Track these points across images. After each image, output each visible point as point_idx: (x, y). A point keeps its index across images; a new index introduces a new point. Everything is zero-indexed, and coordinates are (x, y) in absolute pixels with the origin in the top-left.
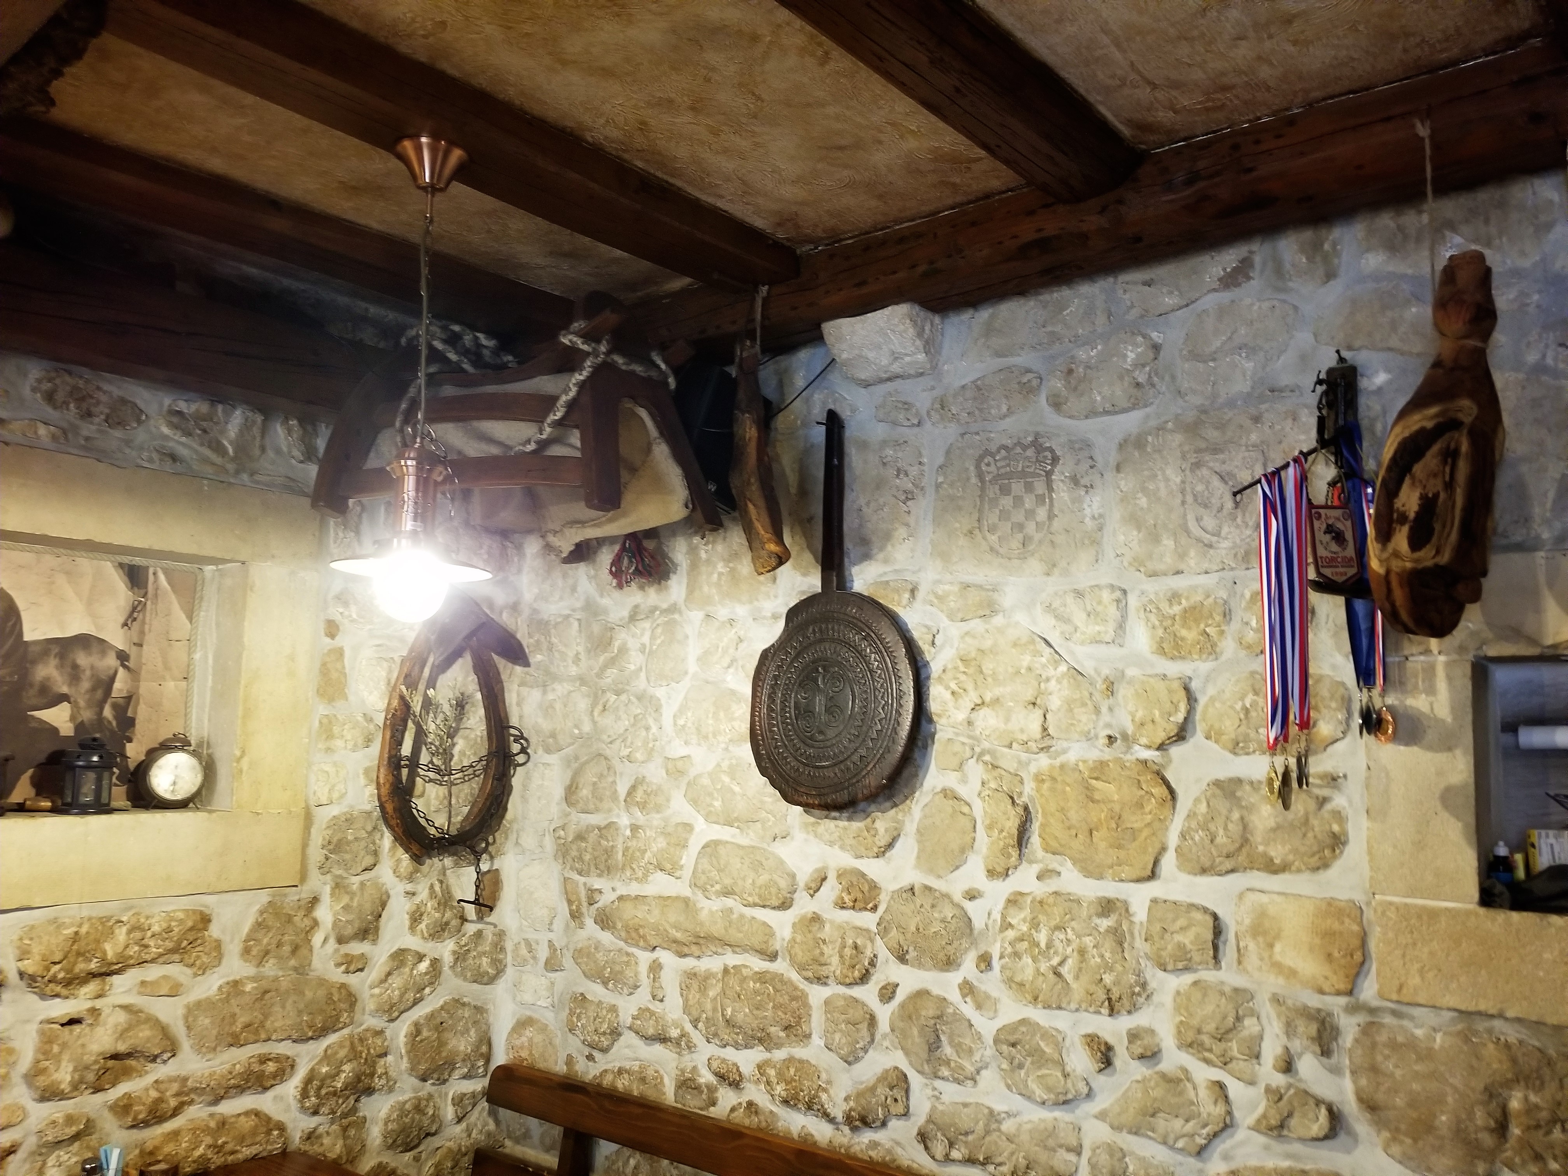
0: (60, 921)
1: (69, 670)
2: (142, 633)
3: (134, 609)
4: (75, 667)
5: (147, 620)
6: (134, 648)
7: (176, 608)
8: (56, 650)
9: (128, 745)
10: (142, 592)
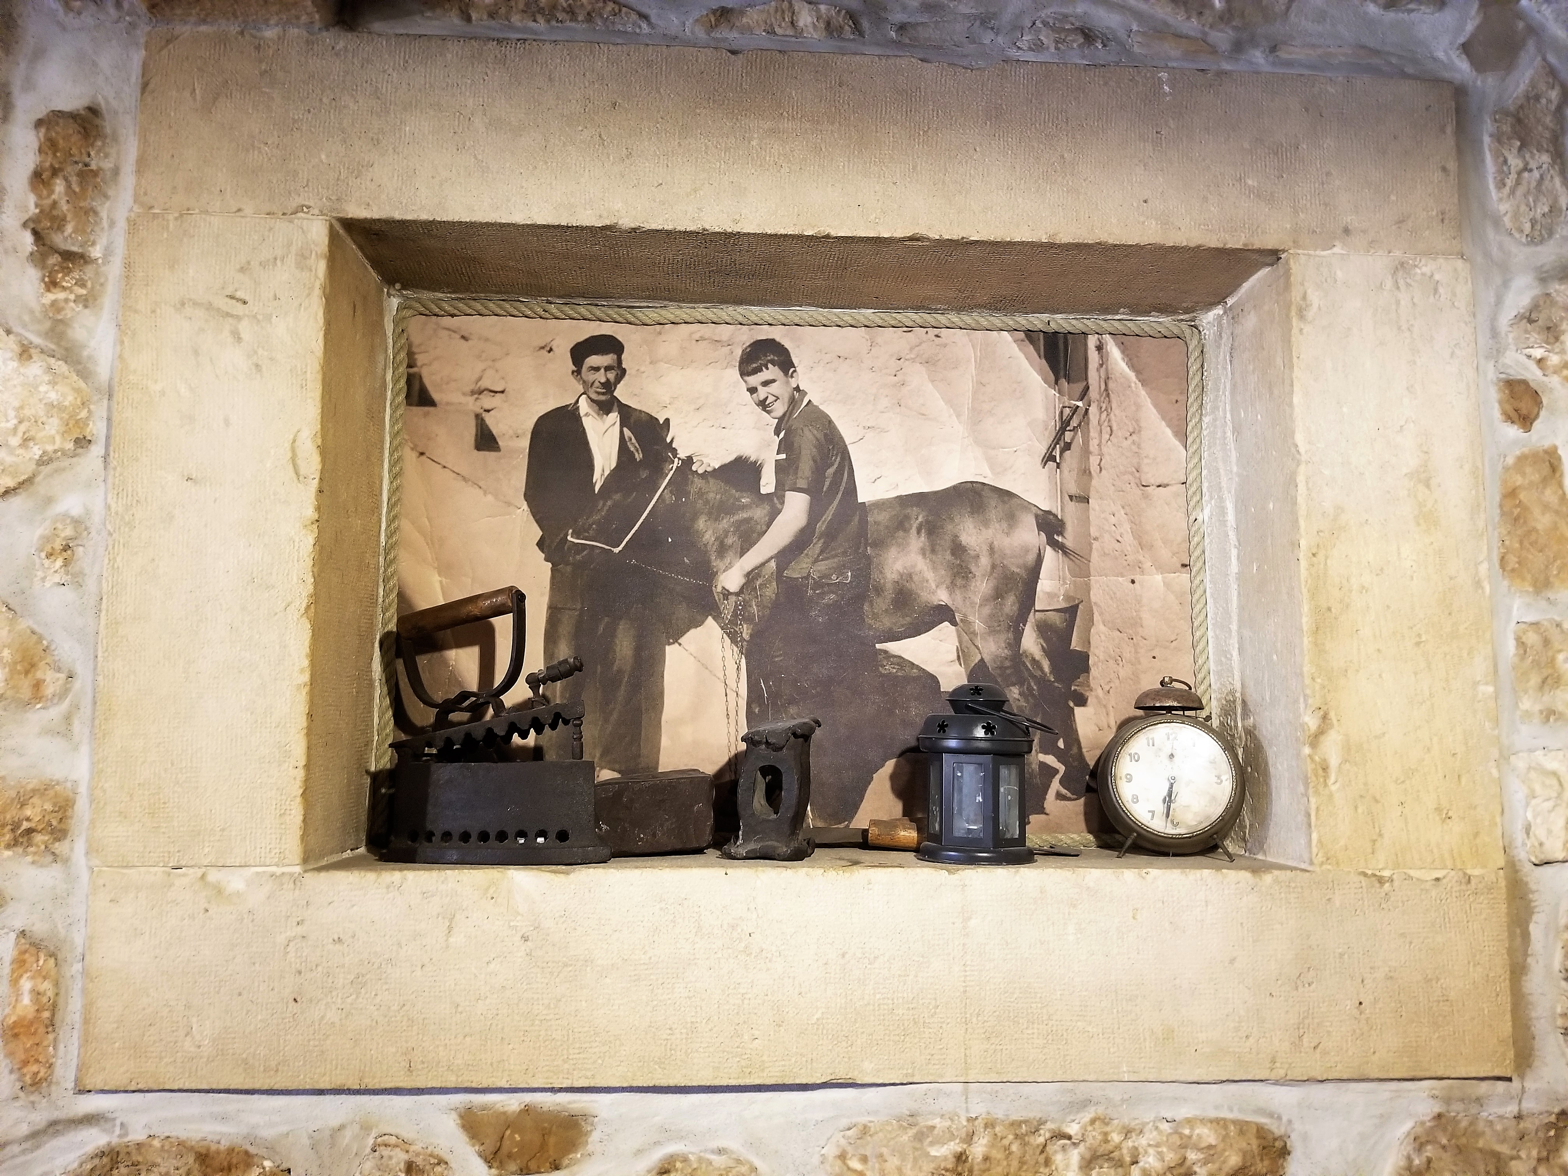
0: (924, 1122)
1: (948, 556)
2: (1086, 472)
3: (1064, 425)
4: (958, 549)
5: (1093, 445)
6: (1071, 506)
7: (1151, 415)
8: (919, 517)
9: (1078, 711)
10: (1079, 387)
